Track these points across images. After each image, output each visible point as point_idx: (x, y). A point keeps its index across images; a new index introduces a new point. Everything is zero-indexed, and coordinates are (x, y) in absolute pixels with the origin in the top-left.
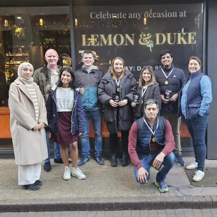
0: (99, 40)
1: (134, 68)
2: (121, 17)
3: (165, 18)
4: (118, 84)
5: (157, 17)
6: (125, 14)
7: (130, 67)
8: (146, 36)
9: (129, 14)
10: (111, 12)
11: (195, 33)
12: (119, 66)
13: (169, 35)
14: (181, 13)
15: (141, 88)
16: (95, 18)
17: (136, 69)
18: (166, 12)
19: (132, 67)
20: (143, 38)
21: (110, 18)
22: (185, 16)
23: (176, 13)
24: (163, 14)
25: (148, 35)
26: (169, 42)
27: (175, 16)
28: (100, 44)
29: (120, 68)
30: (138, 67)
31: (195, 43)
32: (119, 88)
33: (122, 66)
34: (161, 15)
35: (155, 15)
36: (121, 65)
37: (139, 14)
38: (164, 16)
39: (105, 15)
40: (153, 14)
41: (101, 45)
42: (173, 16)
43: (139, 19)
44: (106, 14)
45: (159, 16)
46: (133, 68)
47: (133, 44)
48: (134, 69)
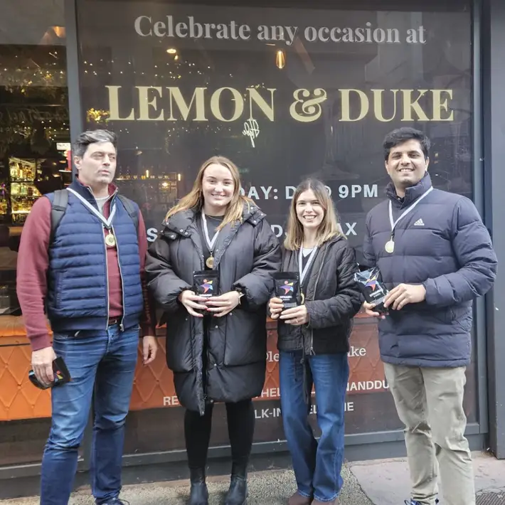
0: (164, 102)
1: (276, 191)
2: (234, 37)
3: (365, 43)
4: (211, 245)
5: (342, 42)
6: (245, 28)
7: (263, 188)
8: (312, 97)
9: (260, 28)
10: (201, 20)
11: (450, 92)
12: (219, 187)
13: (378, 93)
14: (412, 32)
15: (294, 253)
16: (151, 33)
17: (282, 193)
18: (368, 27)
19: (270, 188)
20: (302, 101)
21: (199, 36)
22: (422, 41)
23: (397, 32)
24: (361, 32)
25: (317, 92)
26: (379, 115)
27: (393, 38)
28: (167, 115)
29: (223, 194)
30: (287, 188)
31: (451, 118)
32: (213, 256)
33: (230, 188)
34: (354, 35)
35: (337, 36)
36: (226, 182)
37: (288, 29)
38: (362, 39)
39: (182, 26)
40: (330, 30)
41: (172, 118)
42: (390, 40)
43: (288, 43)
44: (188, 25)
45: (347, 38)
46: (272, 191)
47: (272, 119)
48: (276, 194)
